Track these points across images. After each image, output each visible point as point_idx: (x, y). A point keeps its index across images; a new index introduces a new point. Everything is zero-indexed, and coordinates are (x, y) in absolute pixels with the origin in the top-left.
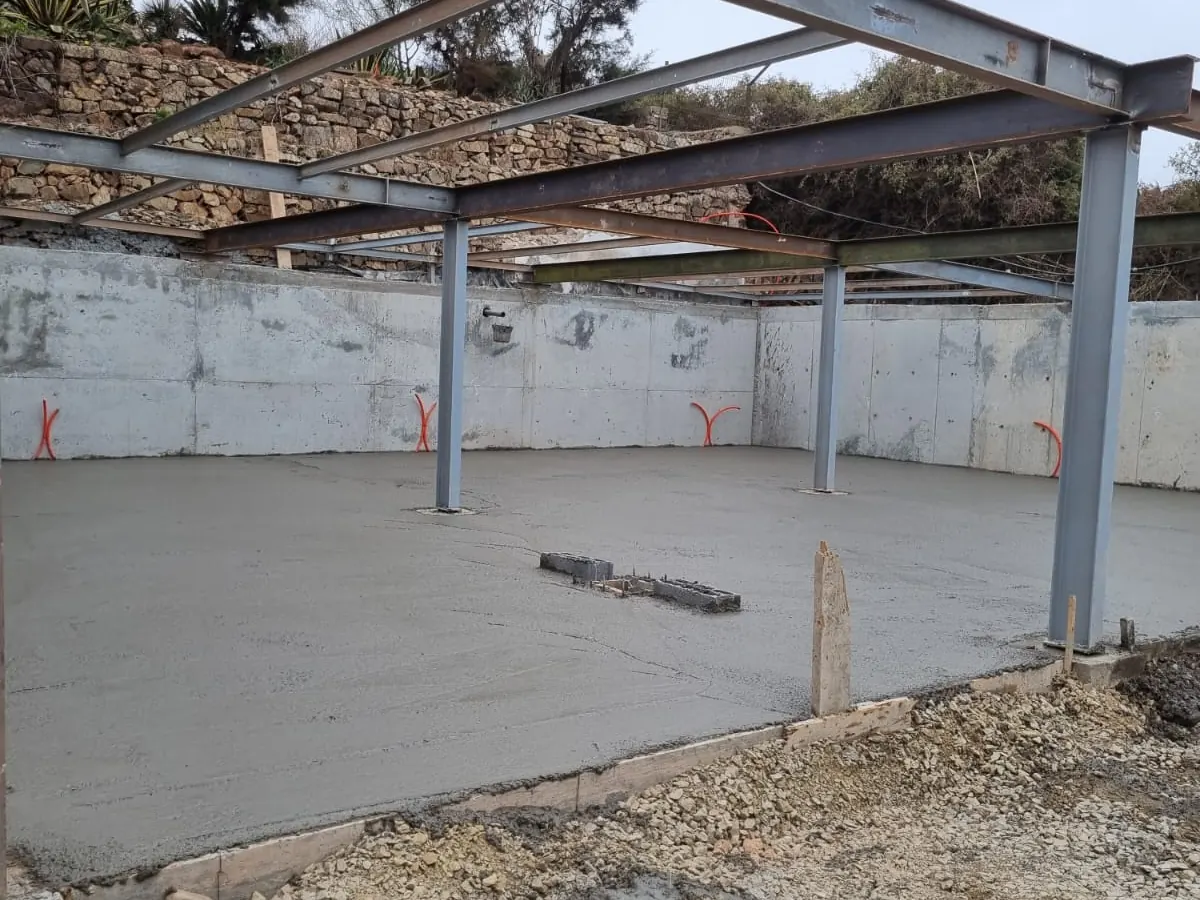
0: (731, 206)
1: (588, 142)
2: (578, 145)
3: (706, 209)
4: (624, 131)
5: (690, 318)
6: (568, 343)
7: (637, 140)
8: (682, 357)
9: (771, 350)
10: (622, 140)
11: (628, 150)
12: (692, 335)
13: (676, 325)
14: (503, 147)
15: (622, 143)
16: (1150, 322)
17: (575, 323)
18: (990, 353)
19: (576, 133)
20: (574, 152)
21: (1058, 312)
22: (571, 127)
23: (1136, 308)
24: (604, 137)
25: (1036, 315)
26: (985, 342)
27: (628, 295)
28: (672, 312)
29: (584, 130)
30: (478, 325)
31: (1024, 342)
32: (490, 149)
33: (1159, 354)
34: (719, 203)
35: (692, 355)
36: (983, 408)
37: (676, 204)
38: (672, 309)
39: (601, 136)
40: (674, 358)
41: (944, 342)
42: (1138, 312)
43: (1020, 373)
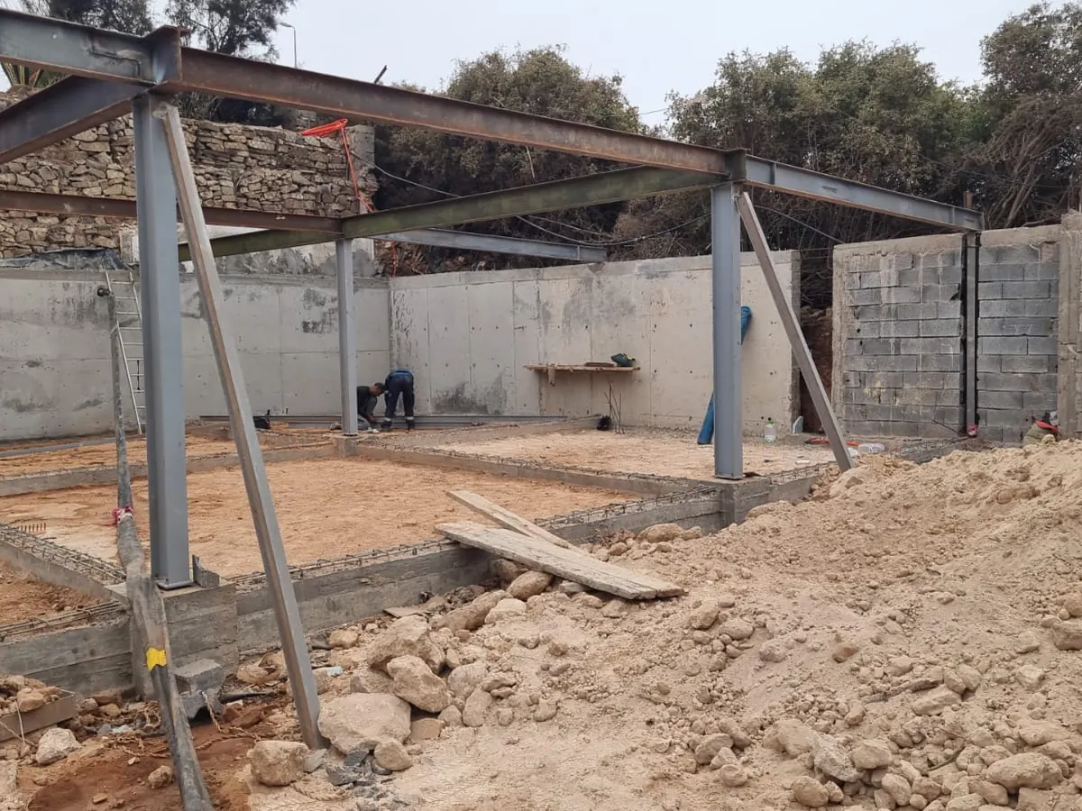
0: (360, 193)
1: (214, 141)
2: (205, 143)
3: (336, 197)
4: (251, 131)
5: (317, 289)
6: (193, 316)
7: (264, 139)
8: (314, 324)
9: (400, 314)
10: (248, 138)
11: (256, 147)
12: (322, 304)
13: (305, 296)
14: (126, 147)
15: (249, 141)
16: (650, 276)
17: (198, 299)
18: (547, 308)
19: (202, 134)
20: (202, 150)
21: (589, 271)
22: (196, 128)
23: (640, 264)
24: (230, 137)
25: (575, 274)
26: (543, 299)
27: (255, 272)
28: (300, 286)
29: (210, 131)
30: (93, 304)
31: (569, 299)
32: (111, 148)
33: (658, 303)
34: (349, 190)
35: (324, 321)
36: (546, 354)
37: (305, 192)
38: (301, 283)
39: (227, 135)
40: (305, 325)
41: (516, 301)
42: (641, 268)
43: (568, 323)
